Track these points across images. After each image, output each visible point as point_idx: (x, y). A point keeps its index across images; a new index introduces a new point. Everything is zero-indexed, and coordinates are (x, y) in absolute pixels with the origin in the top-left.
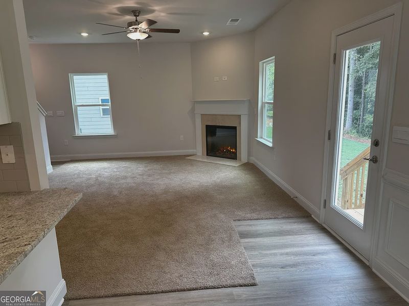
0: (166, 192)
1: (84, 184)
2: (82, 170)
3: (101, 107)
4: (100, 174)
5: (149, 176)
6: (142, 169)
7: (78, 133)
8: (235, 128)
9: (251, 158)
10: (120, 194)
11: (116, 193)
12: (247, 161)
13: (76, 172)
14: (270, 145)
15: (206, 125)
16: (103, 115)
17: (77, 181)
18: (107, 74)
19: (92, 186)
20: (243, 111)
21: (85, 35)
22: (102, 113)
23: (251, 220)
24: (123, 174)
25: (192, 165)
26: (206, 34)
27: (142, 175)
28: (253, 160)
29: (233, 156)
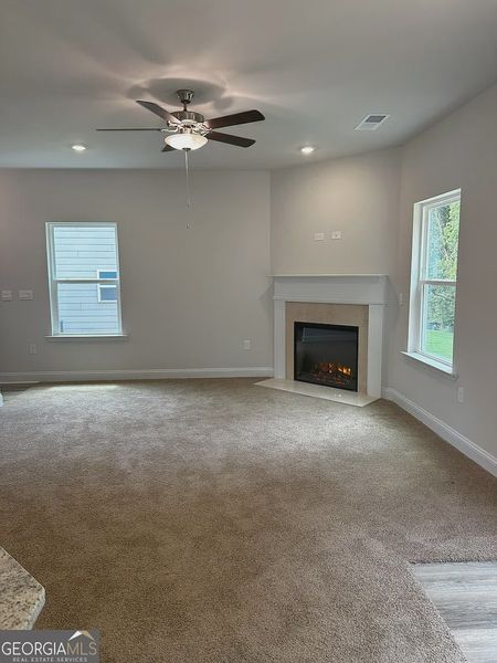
0: (230, 466)
1: (60, 440)
2: (59, 404)
3: (99, 286)
4: (92, 415)
5: (190, 422)
6: (173, 406)
7: (56, 332)
8: (355, 330)
9: (389, 390)
10: (134, 467)
11: (124, 465)
12: (379, 397)
13: (46, 410)
14: (449, 370)
15: (296, 323)
16: (102, 299)
17: (48, 430)
18: (115, 224)
19: (77, 443)
20: (374, 297)
21: (79, 148)
22: (99, 295)
23: (452, 561)
24: (139, 416)
25: (271, 401)
26: (307, 151)
27: (176, 420)
28: (394, 394)
29: (350, 384)
